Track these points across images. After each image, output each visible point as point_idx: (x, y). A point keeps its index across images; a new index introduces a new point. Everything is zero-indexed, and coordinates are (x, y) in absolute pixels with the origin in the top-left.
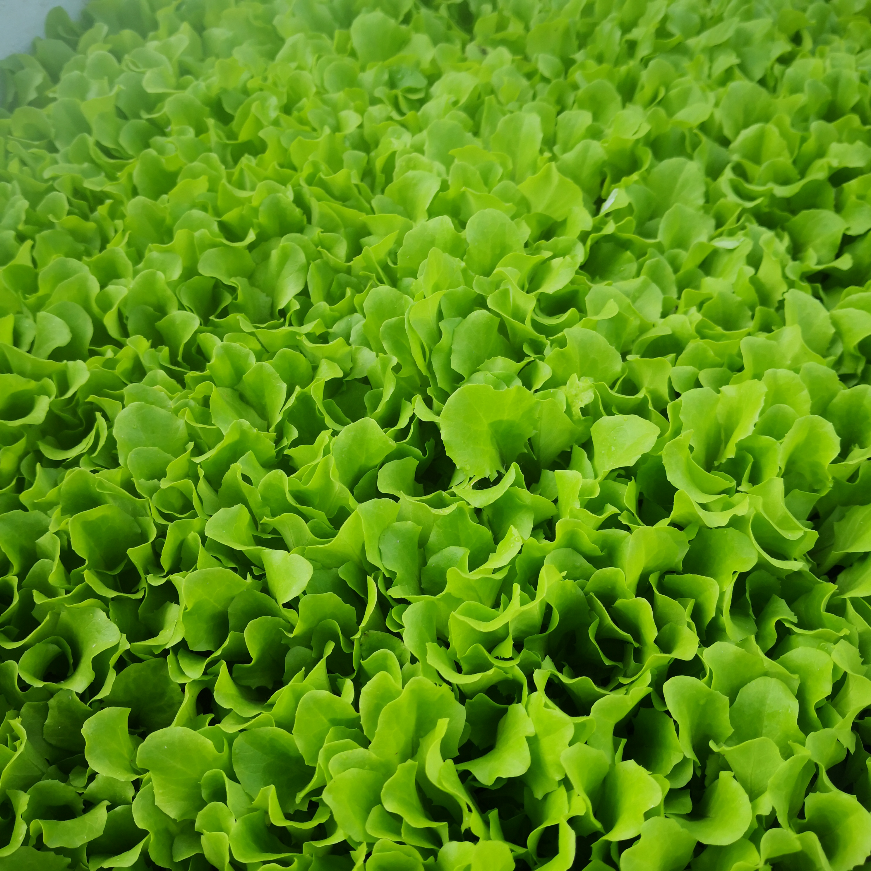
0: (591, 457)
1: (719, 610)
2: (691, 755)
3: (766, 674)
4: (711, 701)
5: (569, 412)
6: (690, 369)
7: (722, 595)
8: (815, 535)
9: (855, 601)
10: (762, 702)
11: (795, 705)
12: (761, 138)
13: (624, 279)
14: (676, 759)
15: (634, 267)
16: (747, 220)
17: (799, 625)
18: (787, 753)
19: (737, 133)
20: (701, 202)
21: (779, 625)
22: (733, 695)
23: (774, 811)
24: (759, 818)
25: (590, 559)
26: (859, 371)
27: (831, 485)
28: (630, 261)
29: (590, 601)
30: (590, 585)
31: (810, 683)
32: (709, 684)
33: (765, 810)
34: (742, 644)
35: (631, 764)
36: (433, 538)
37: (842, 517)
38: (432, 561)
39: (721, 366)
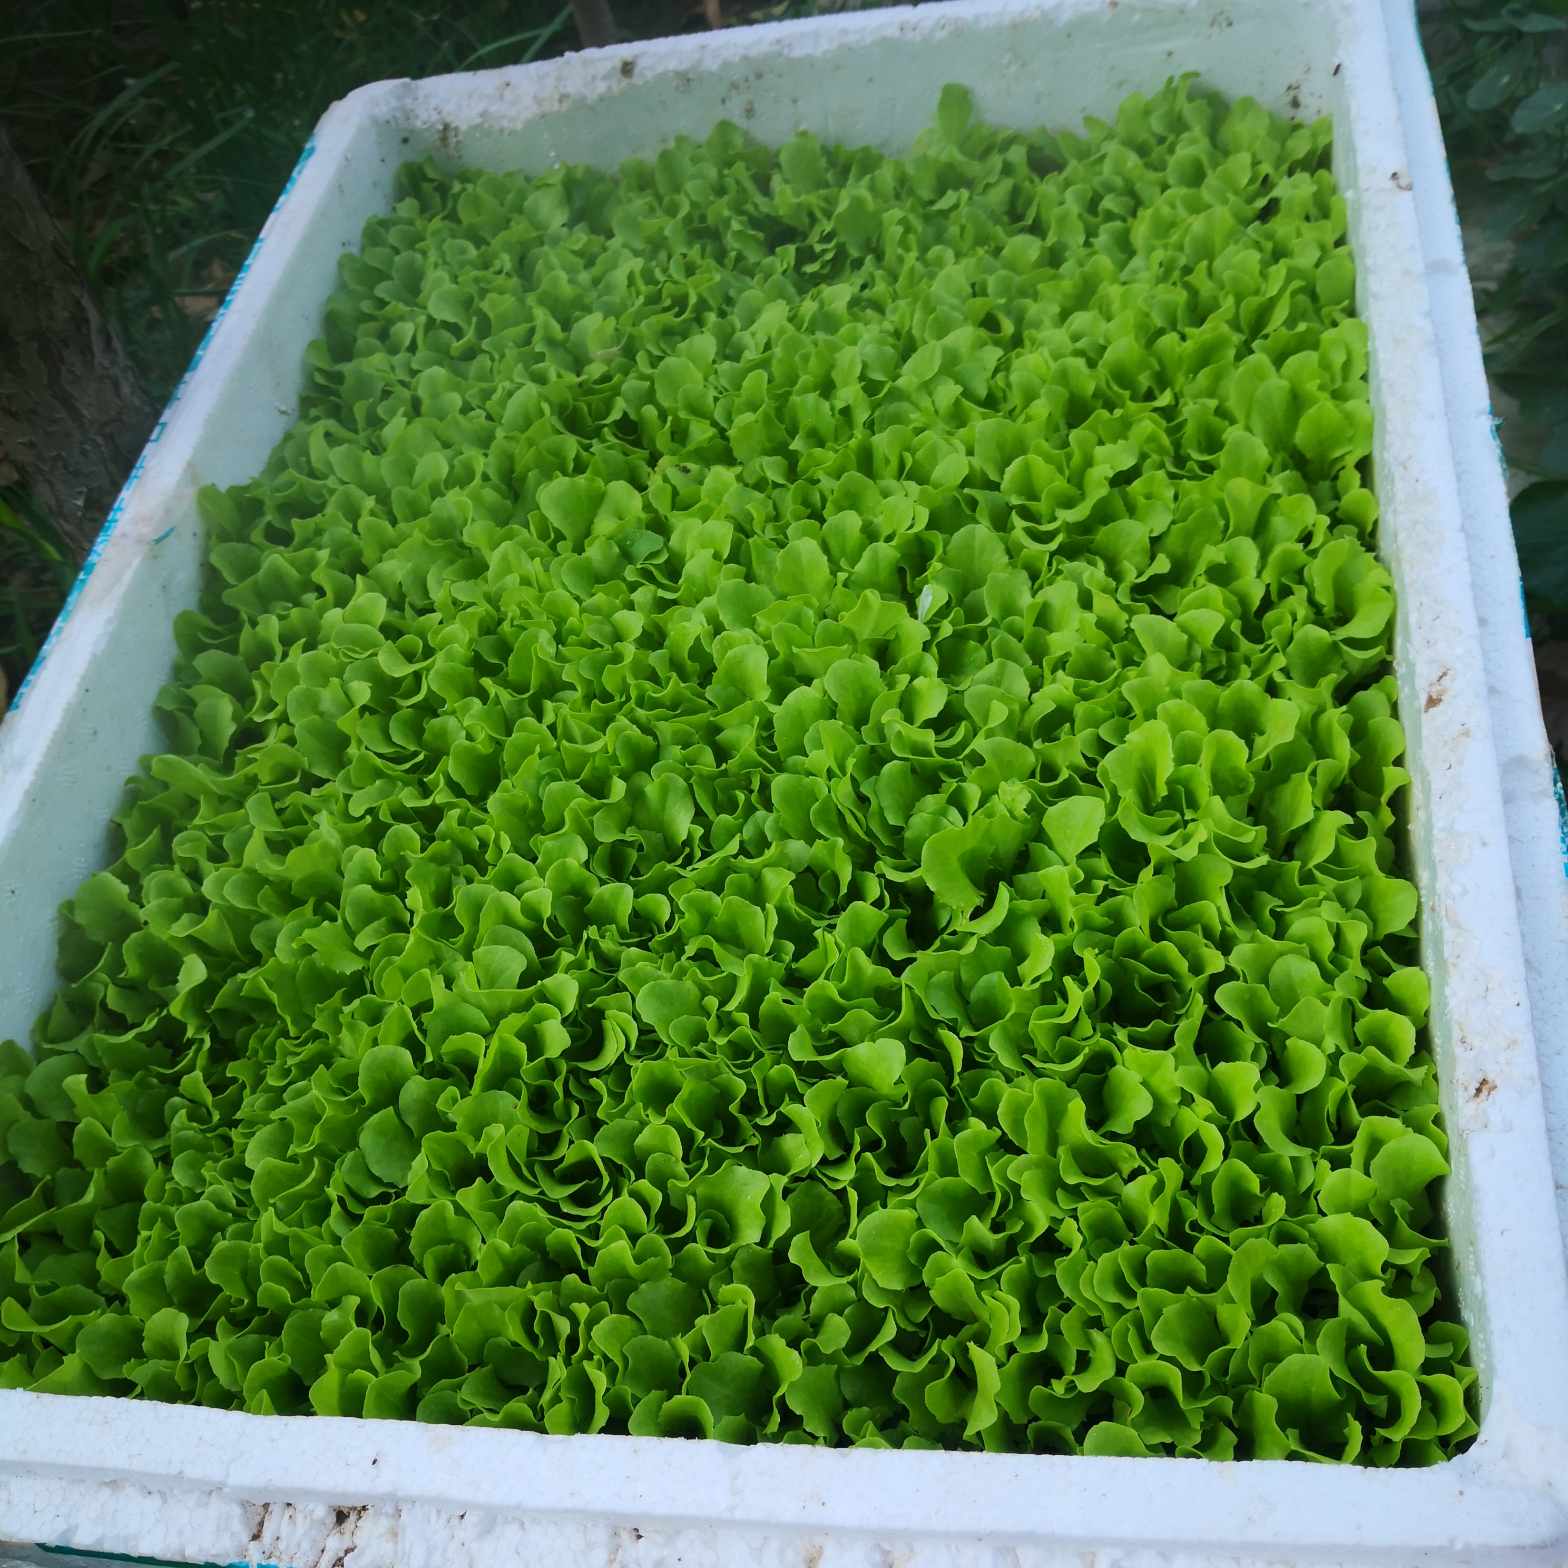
0: (1051, 847)
1: (1223, 923)
2: (1259, 1040)
3: (1281, 954)
4: (1253, 993)
5: (1013, 816)
6: (1089, 731)
7: (1219, 909)
8: (1263, 829)
9: (1317, 867)
10: (1289, 976)
11: (1314, 967)
12: (1027, 470)
13: (980, 668)
14: (1250, 1048)
15: (983, 653)
16: (1059, 563)
17: (1287, 905)
18: (1326, 1002)
19: (1002, 473)
20: (1006, 559)
21: (1272, 912)
22: (1265, 980)
23: (1337, 1047)
24: (1329, 1056)
25: (1104, 930)
26: (1224, 662)
27: (1252, 779)
28: (977, 649)
29: (1121, 965)
30: (1115, 952)
31: (1317, 945)
32: (1246, 981)
33: (1331, 1049)
34: (1252, 940)
35: (1222, 1066)
36: (964, 977)
37: (1273, 801)
38: (973, 996)
39: (1113, 717)
